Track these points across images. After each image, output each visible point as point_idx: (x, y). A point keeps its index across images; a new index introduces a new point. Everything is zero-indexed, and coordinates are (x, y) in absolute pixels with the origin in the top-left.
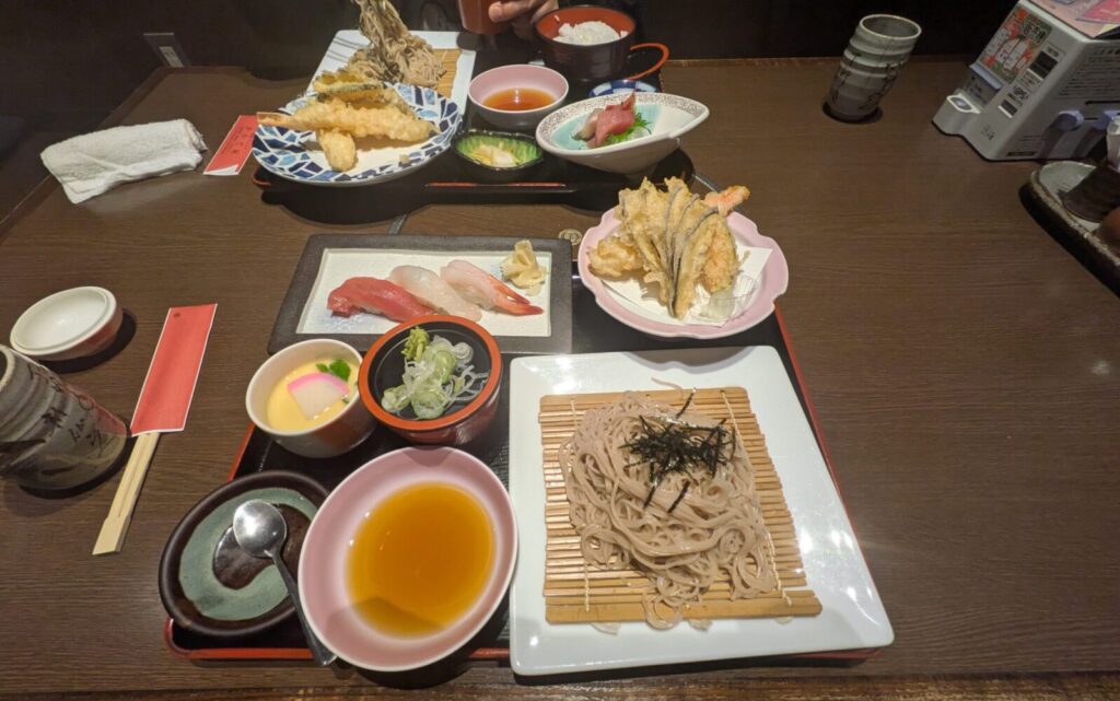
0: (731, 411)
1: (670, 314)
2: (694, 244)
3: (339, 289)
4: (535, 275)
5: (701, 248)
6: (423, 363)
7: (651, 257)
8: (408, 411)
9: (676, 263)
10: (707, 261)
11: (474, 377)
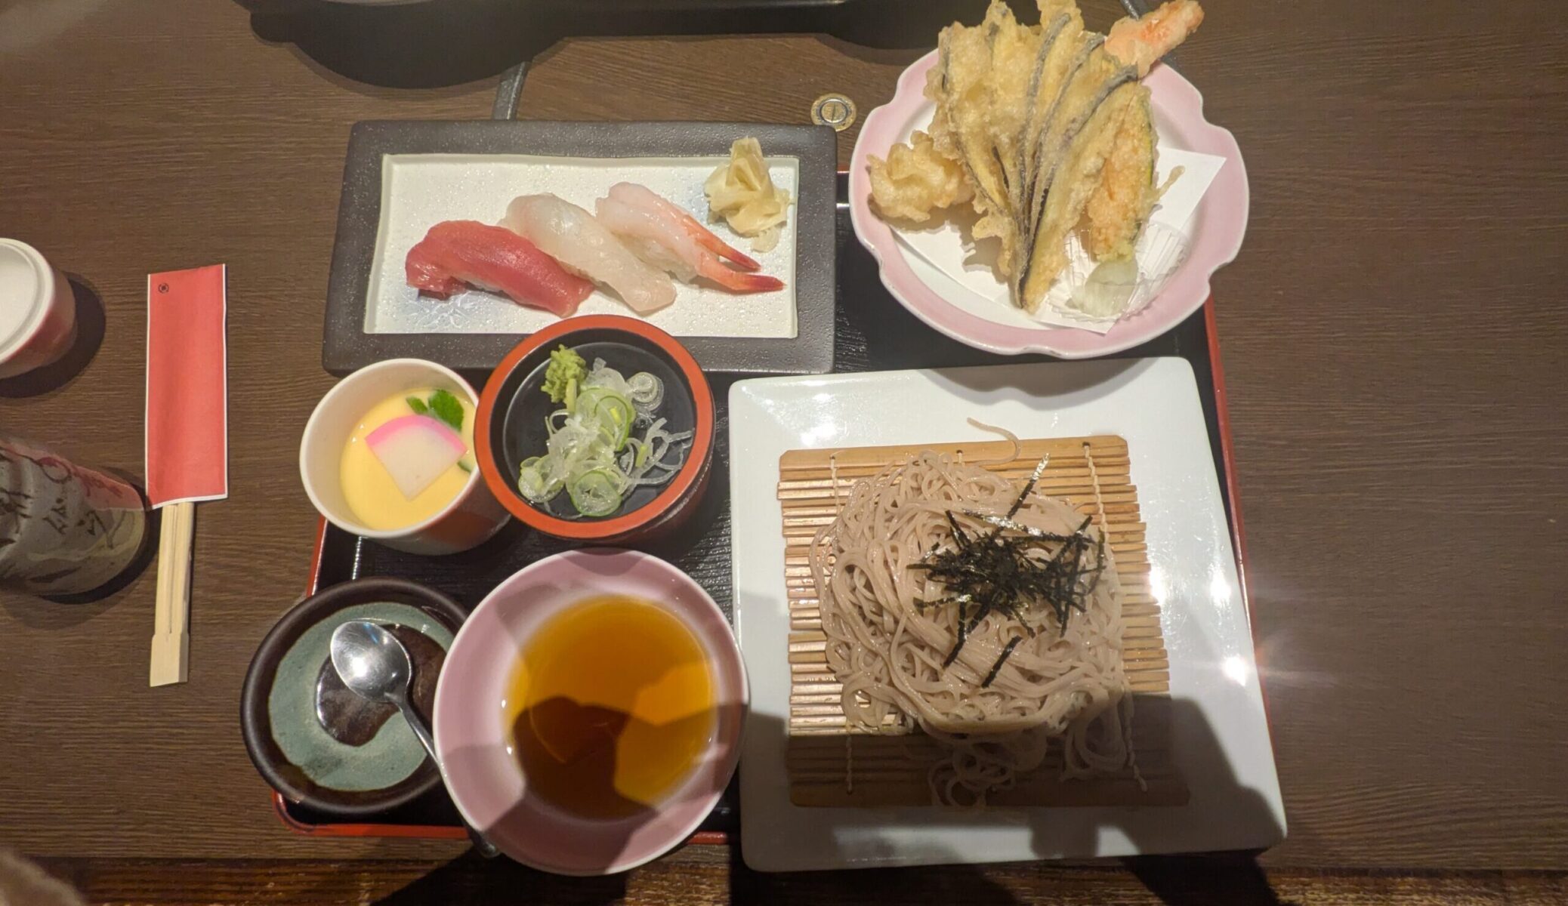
0: (1096, 481)
1: (1013, 301)
2: (1078, 157)
3: (420, 245)
4: (769, 210)
5: (1090, 163)
6: (578, 418)
7: (989, 182)
8: (562, 503)
9: (1037, 199)
10: (1096, 190)
11: (668, 439)
